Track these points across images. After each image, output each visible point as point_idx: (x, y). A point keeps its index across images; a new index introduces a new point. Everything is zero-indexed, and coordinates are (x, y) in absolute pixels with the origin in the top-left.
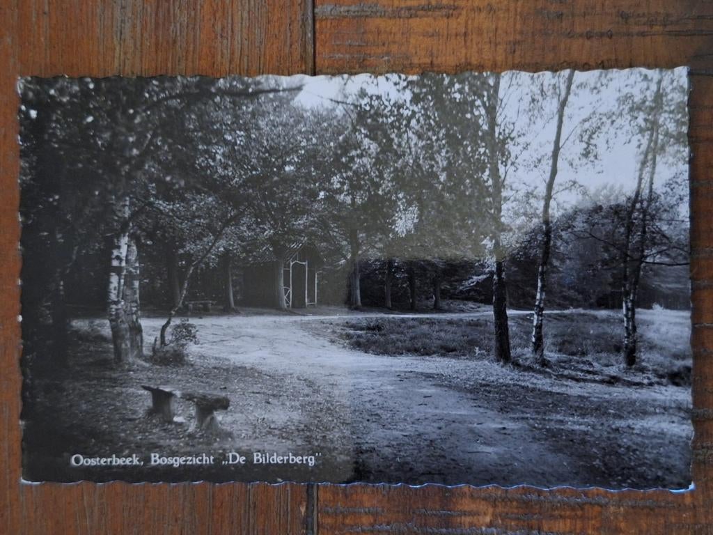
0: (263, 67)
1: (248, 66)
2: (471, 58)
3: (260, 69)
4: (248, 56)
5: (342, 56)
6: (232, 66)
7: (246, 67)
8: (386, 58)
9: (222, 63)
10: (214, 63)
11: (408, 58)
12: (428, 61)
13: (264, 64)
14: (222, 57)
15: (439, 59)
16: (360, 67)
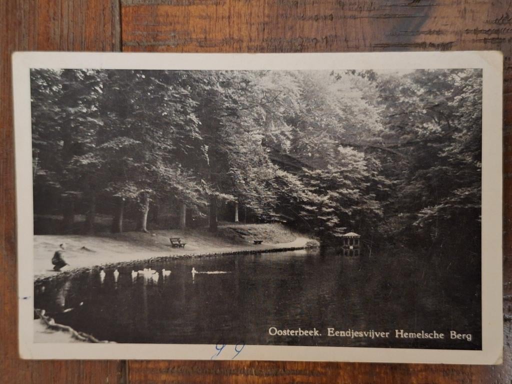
0: (85, 41)
1: (73, 40)
2: (233, 35)
3: (82, 42)
4: (73, 33)
5: (141, 33)
6: (62, 40)
7: (72, 41)
8: (173, 34)
9: (54, 39)
10: (49, 38)
11: (188, 34)
12: (203, 36)
13: (85, 38)
14: (55, 34)
15: (211, 35)
16: (154, 41)
